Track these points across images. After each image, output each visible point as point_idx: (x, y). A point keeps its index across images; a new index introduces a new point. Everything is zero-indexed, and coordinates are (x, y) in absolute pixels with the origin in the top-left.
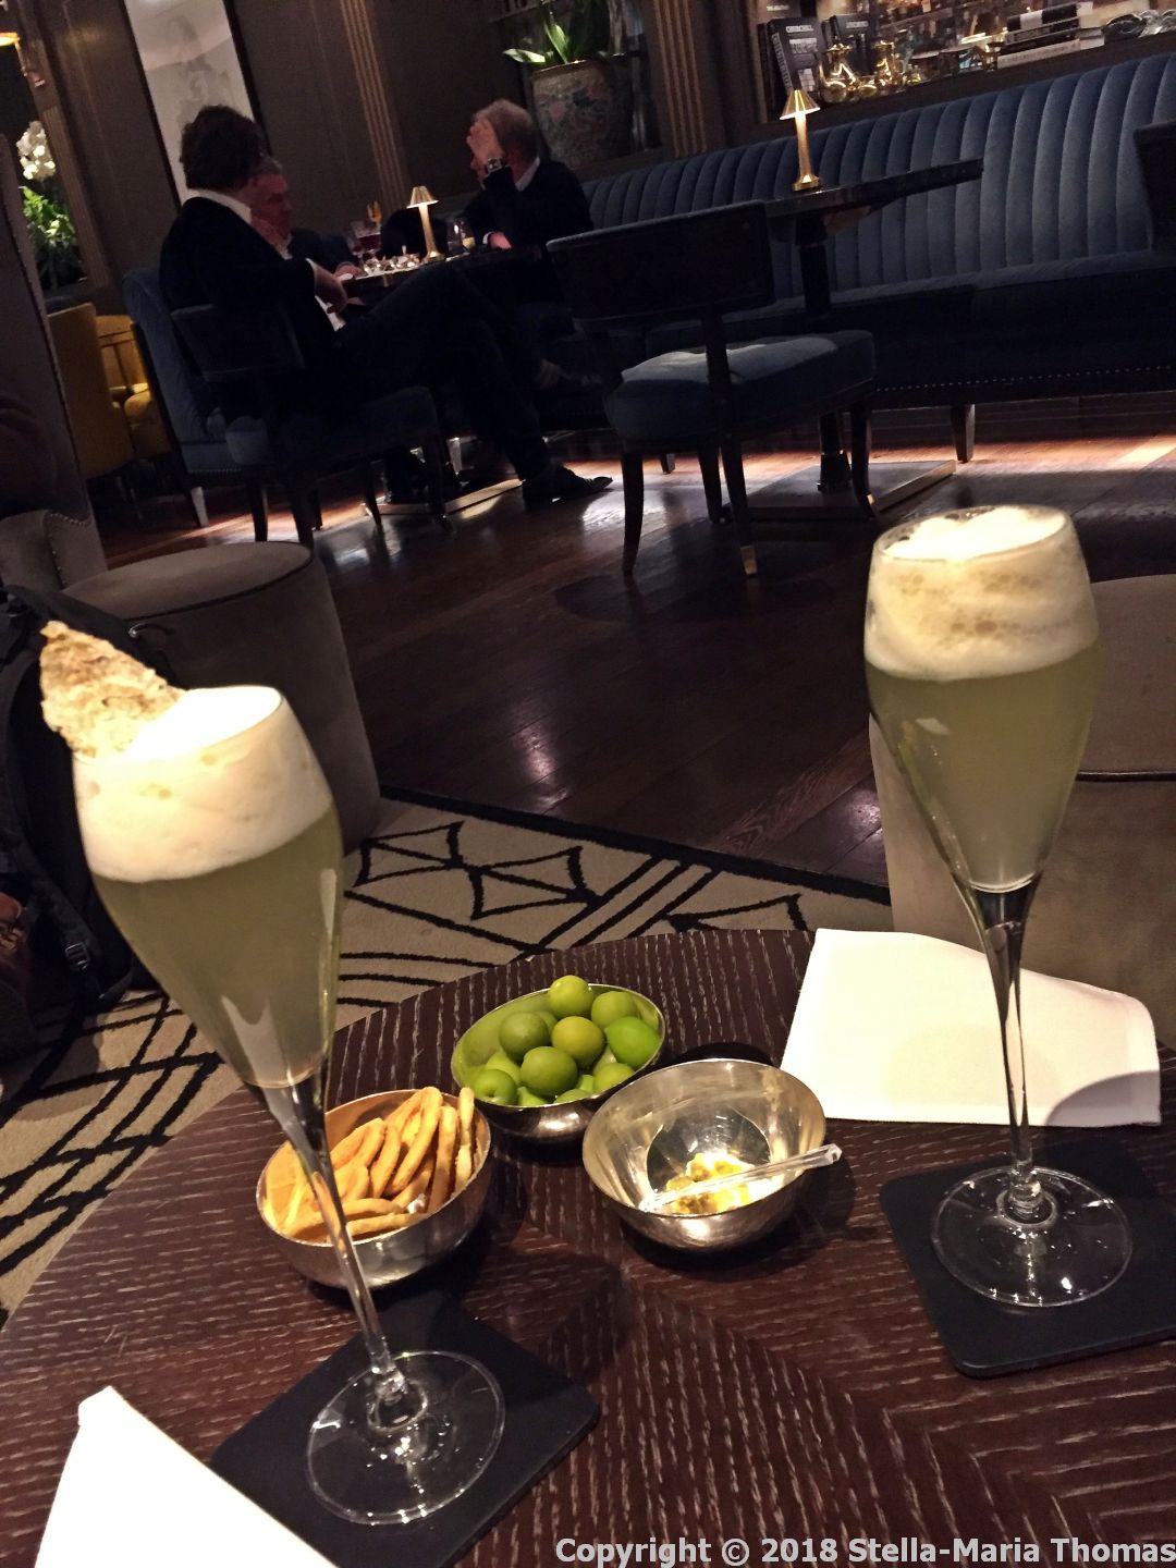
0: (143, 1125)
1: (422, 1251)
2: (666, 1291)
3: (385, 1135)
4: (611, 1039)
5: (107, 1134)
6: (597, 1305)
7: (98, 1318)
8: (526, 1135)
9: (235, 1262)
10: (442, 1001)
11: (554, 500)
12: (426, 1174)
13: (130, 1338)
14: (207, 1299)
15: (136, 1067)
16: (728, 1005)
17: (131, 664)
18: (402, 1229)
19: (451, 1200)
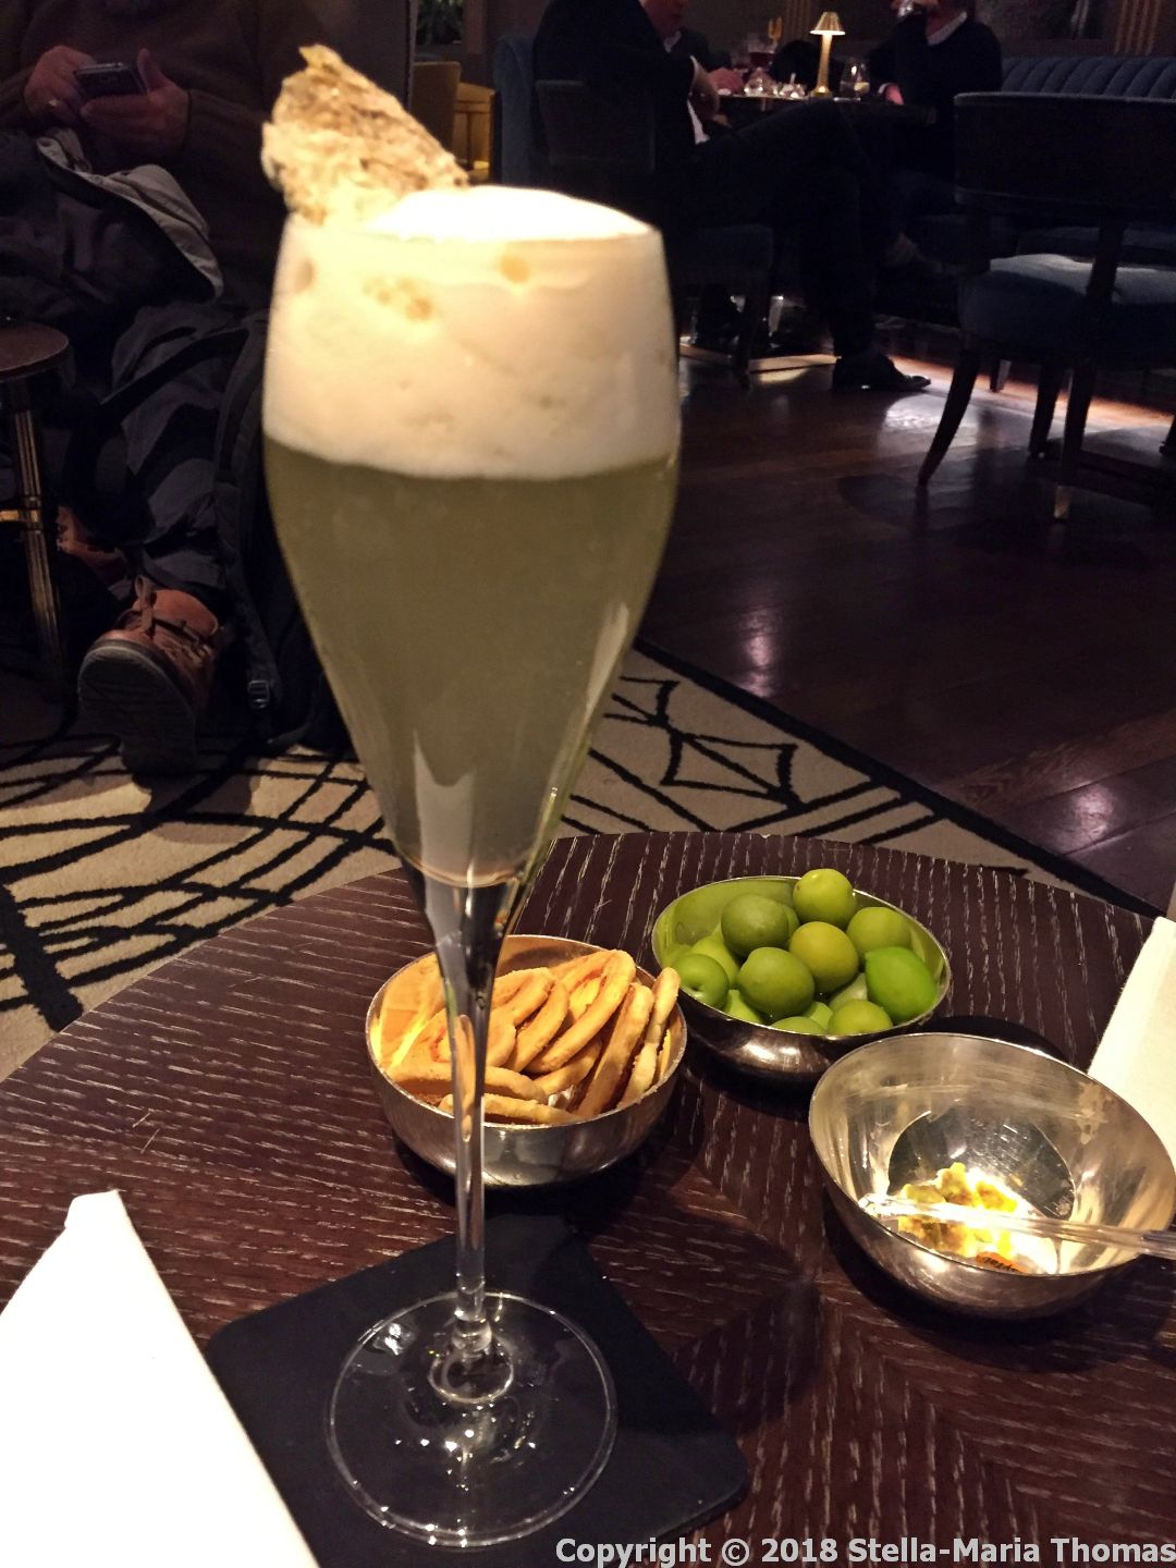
0: (273, 881)
1: (555, 1161)
2: (874, 1339)
3: (549, 993)
4: (871, 968)
5: (236, 878)
6: (772, 1323)
7: (134, 1093)
8: (722, 1052)
9: (319, 1082)
10: (647, 850)
11: (864, 387)
12: (588, 1062)
13: (163, 1132)
14: (270, 1117)
15: (284, 821)
16: (1019, 974)
17: (422, 137)
18: (543, 1126)
19: (617, 1111)
